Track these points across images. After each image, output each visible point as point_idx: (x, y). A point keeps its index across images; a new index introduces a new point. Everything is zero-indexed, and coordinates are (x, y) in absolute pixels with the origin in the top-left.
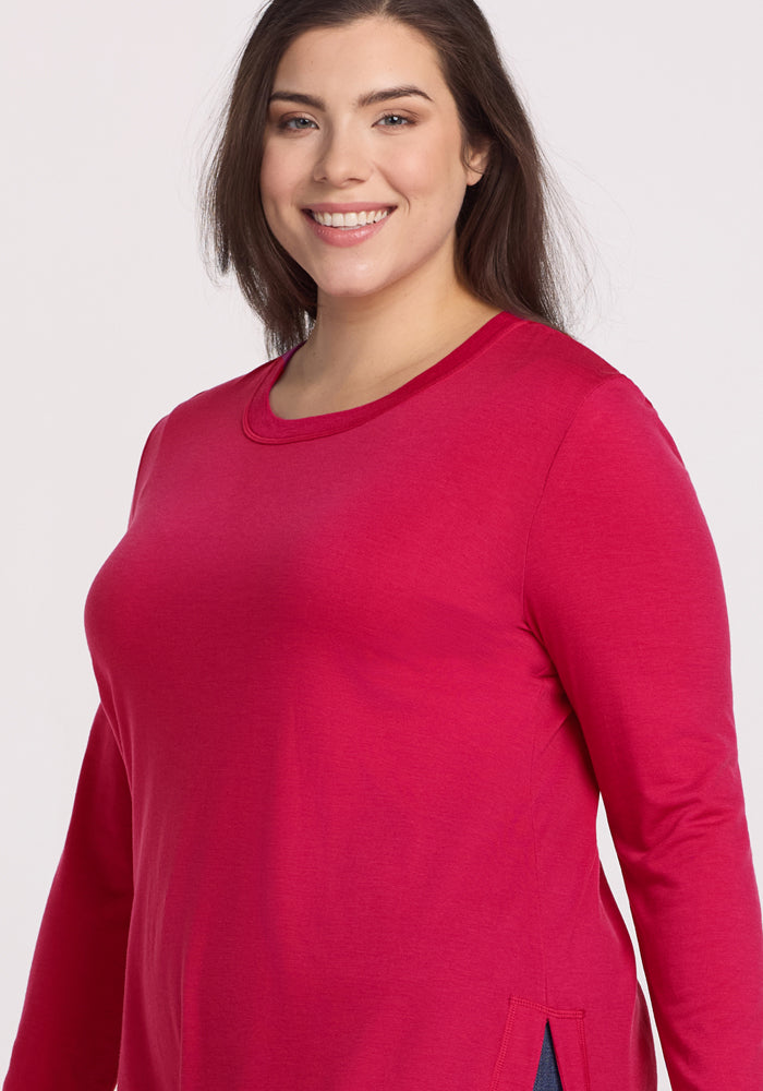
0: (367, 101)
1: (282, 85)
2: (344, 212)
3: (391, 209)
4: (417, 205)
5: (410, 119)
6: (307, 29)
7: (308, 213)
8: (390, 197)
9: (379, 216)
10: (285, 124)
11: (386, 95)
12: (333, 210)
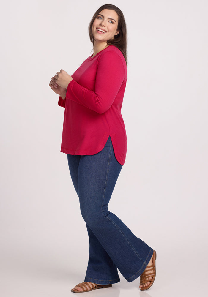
0: (109, 18)
1: (100, 13)
2: (101, 29)
3: (106, 32)
4: (109, 33)
5: (112, 23)
6: (106, 8)
7: (97, 29)
8: (107, 30)
9: (105, 32)
10: (98, 18)
11: (111, 19)
12: (100, 29)
